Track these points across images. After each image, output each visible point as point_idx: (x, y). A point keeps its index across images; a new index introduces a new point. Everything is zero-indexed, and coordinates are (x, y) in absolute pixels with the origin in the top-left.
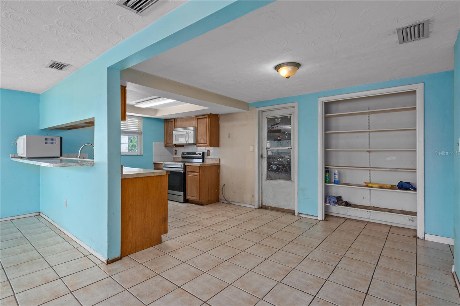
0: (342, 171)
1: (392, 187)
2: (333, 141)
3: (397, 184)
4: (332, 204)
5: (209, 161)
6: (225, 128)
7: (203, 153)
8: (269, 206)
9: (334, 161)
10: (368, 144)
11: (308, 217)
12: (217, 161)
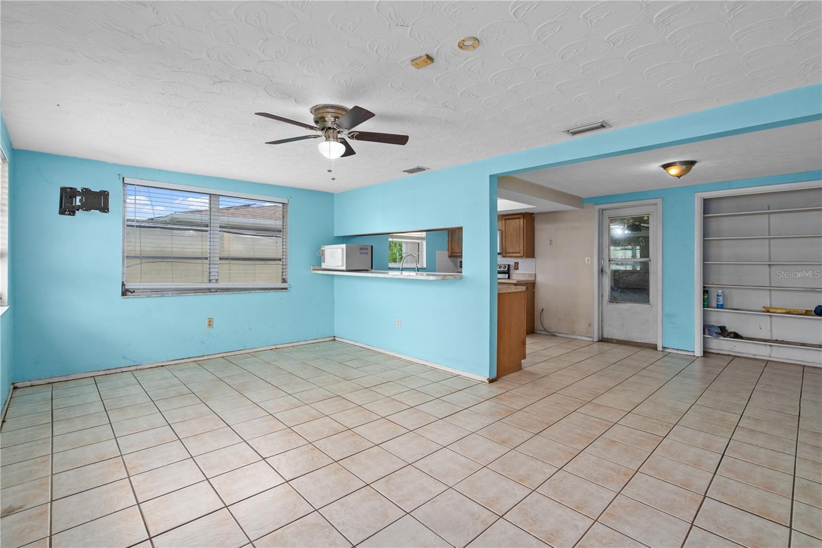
0: (727, 291)
1: (807, 313)
2: (713, 251)
3: (814, 309)
4: (715, 335)
5: (517, 276)
6: (543, 232)
7: (509, 265)
8: (612, 339)
9: (713, 278)
10: (768, 255)
11: (678, 353)
12: (531, 277)
